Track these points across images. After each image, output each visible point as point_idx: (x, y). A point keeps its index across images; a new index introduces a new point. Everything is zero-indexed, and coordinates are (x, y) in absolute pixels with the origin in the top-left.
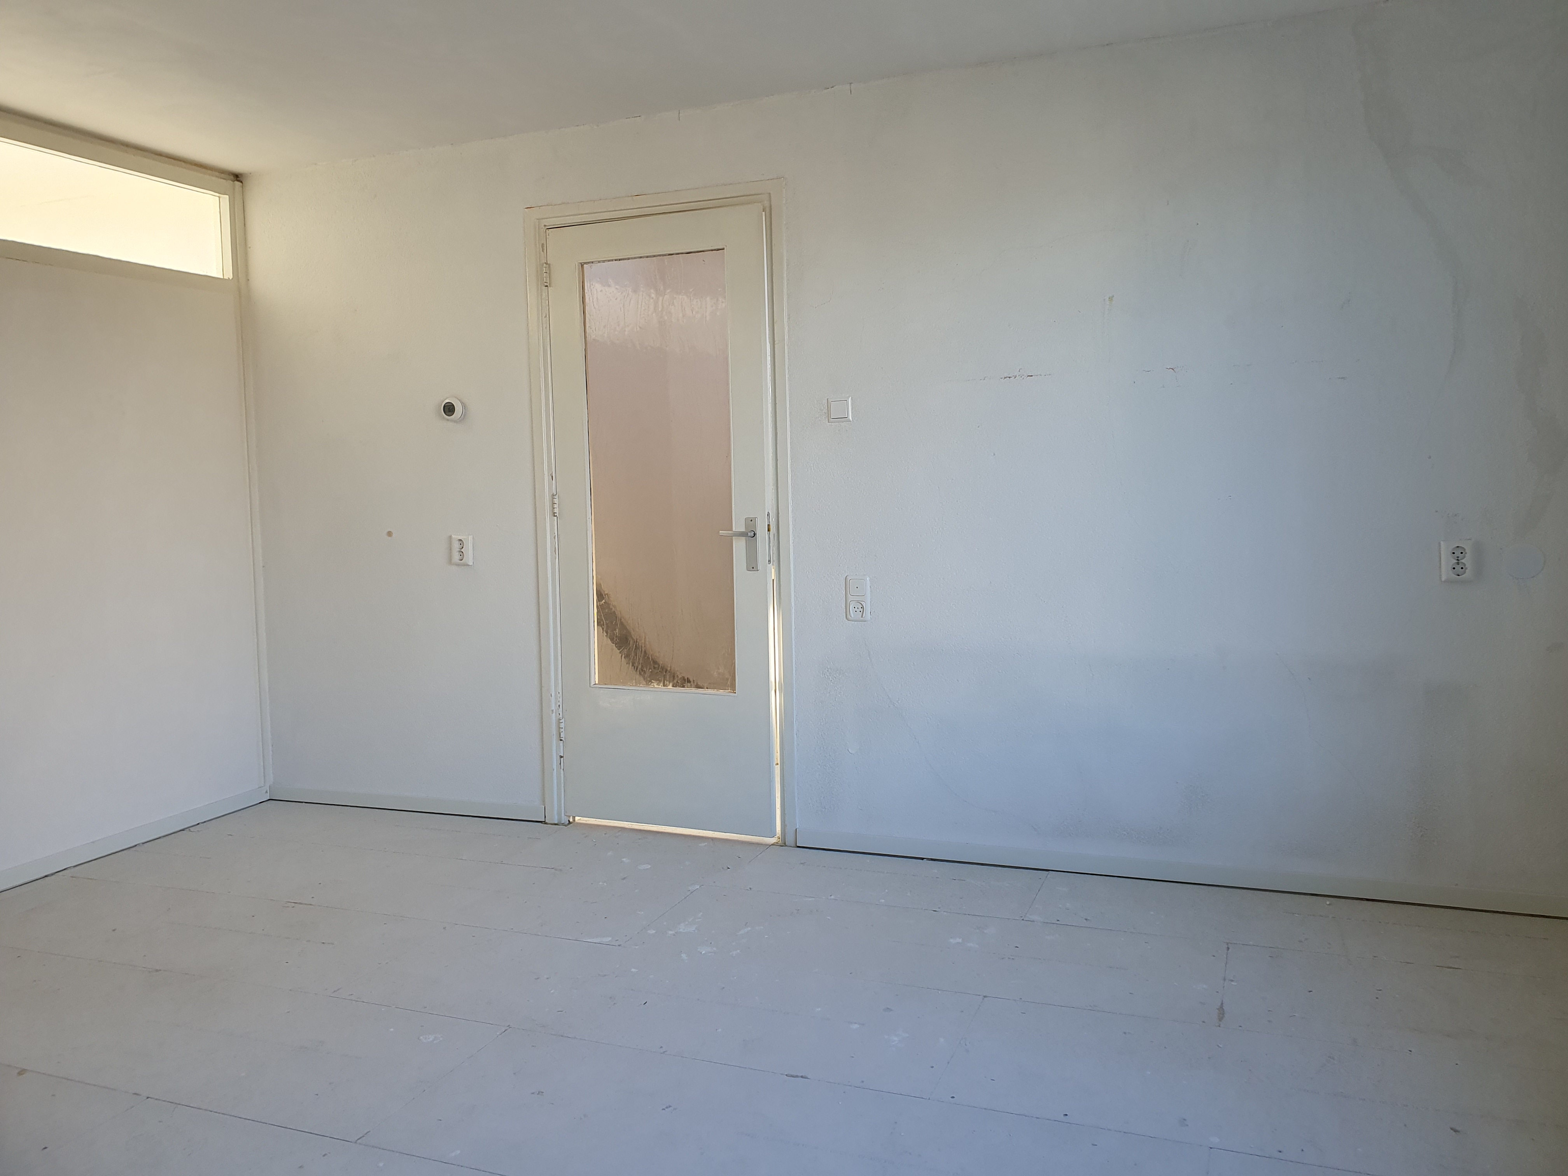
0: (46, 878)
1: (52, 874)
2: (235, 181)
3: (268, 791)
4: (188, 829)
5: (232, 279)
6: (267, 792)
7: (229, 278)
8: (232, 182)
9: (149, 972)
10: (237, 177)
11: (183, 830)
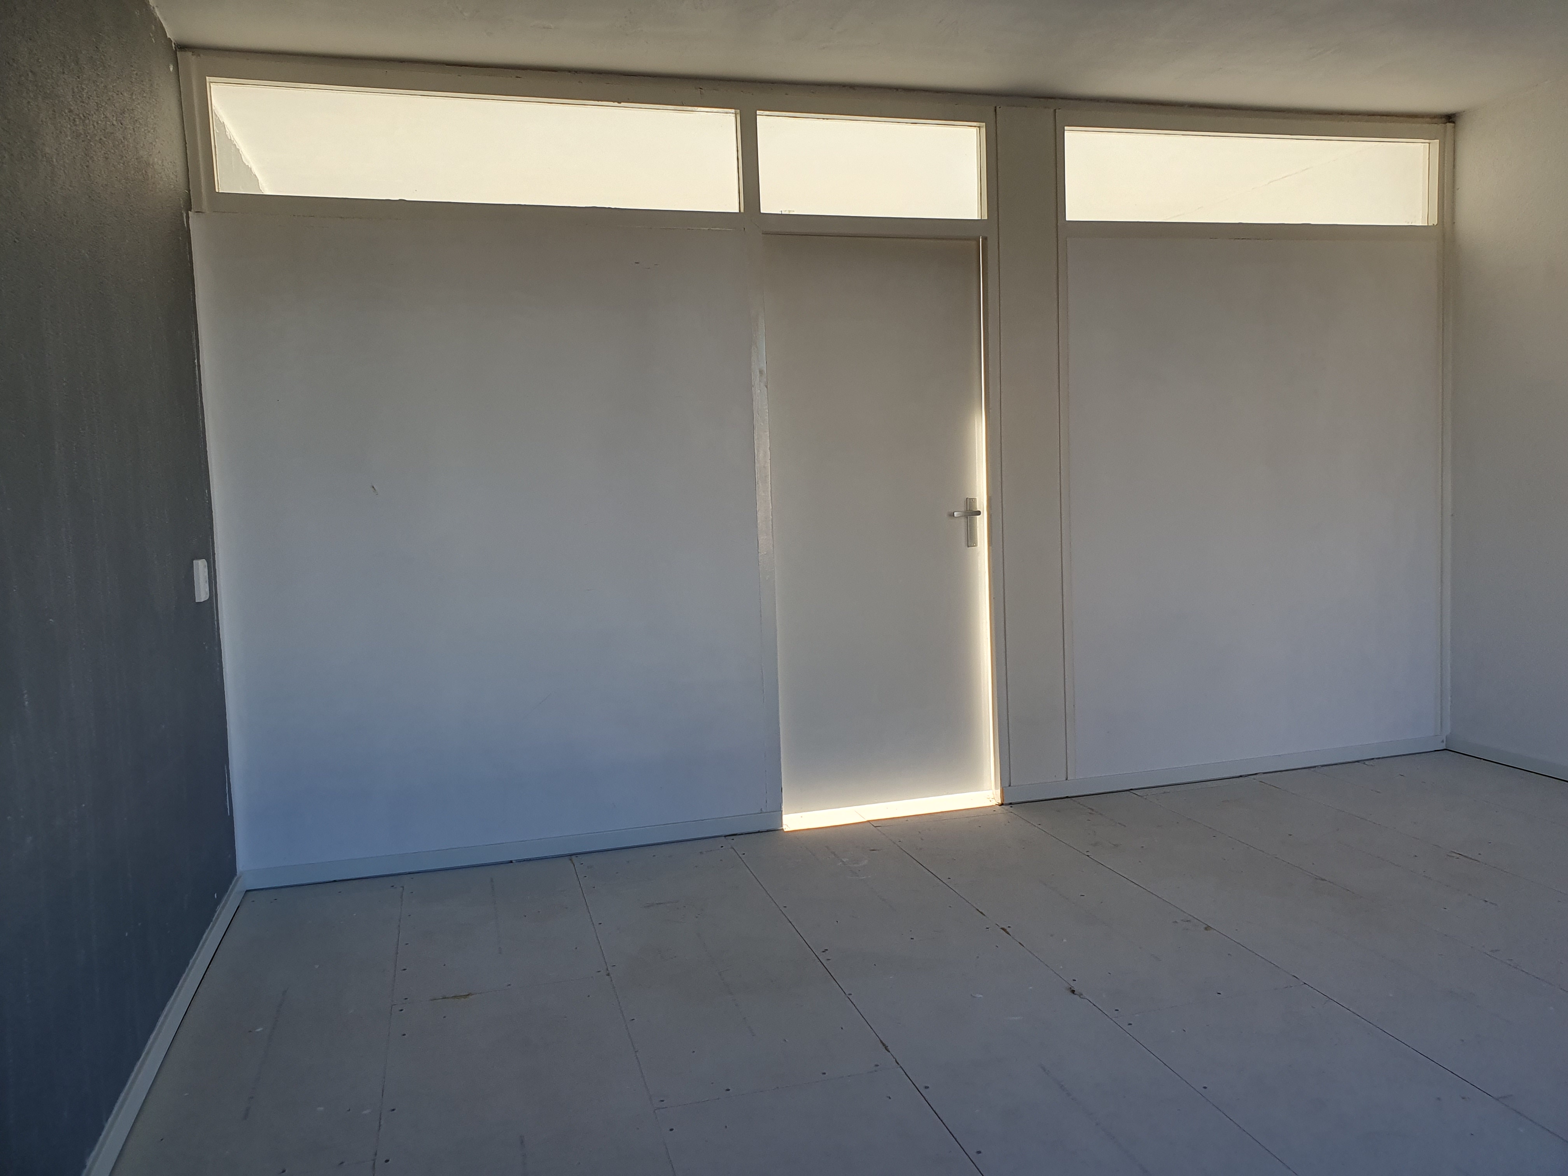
0: (1241, 778)
1: (1246, 776)
2: (1446, 123)
3: (1445, 741)
4: (1362, 762)
5: (1437, 225)
6: (1443, 741)
7: (1434, 224)
8: (1443, 125)
9: (1316, 878)
10: (1450, 118)
11: (1358, 761)
